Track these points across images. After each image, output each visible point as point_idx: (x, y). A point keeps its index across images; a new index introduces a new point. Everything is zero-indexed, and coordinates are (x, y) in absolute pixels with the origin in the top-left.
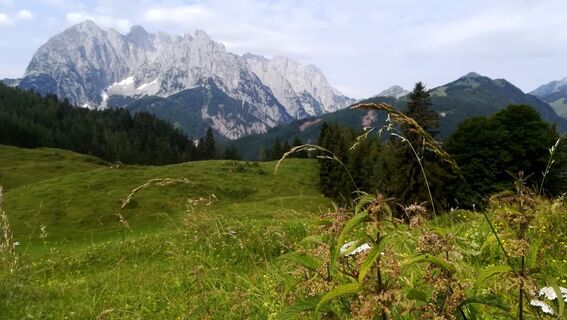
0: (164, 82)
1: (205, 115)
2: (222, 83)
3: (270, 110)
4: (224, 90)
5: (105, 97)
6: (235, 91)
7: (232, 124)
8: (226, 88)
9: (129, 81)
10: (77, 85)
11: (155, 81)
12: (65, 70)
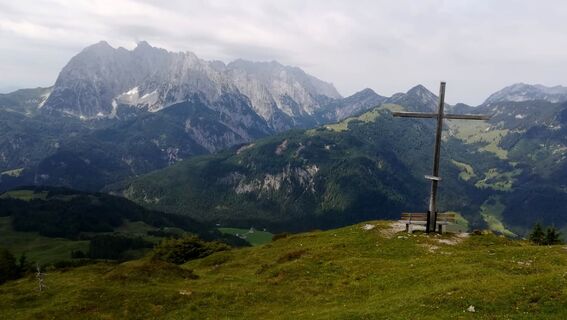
0: (161, 94)
1: (188, 126)
2: (205, 98)
3: (244, 118)
4: (206, 104)
5: (115, 105)
6: (215, 104)
7: (208, 133)
8: (208, 101)
9: (134, 91)
10: (93, 98)
11: (155, 92)
12: (84, 85)
